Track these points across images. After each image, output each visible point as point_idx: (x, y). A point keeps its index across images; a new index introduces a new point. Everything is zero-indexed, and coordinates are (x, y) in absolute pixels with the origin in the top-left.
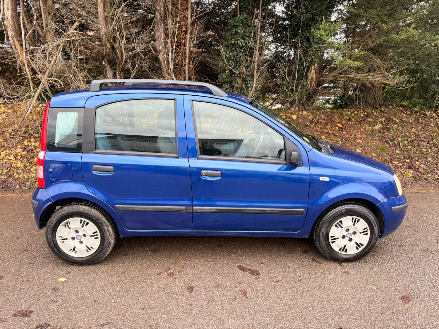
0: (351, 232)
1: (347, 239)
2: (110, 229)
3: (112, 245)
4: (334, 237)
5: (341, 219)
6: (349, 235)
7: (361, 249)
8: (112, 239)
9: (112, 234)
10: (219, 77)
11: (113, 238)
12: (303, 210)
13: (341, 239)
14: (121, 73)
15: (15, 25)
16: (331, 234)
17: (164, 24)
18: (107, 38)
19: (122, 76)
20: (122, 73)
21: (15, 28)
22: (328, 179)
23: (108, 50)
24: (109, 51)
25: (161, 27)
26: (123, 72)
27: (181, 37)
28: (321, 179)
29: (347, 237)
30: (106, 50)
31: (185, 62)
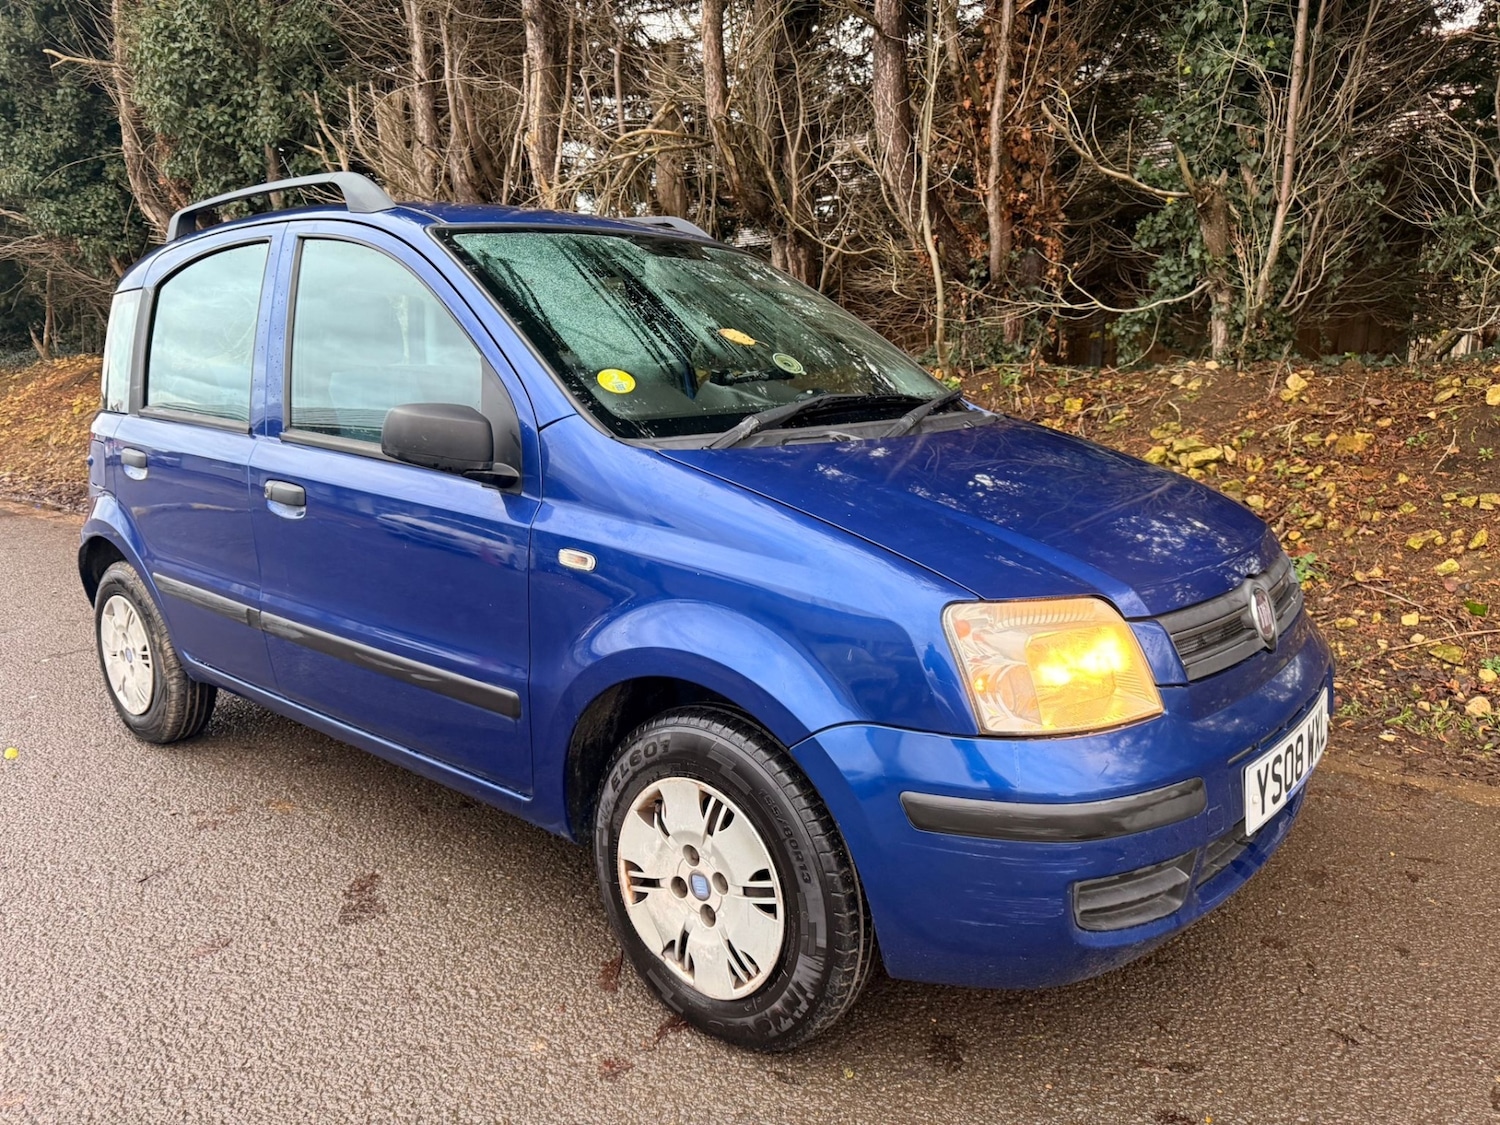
0: (708, 868)
1: (692, 902)
2: (166, 646)
3: (175, 696)
4: (640, 870)
5: (661, 785)
6: (699, 884)
7: (749, 987)
8: (171, 679)
9: (172, 661)
10: (1138, 226)
11: (174, 674)
12: (512, 694)
13: (666, 891)
14: (796, 252)
15: (544, 143)
16: (625, 852)
17: (895, 55)
18: (724, 136)
19: (802, 260)
20: (801, 249)
21: (545, 150)
22: (589, 563)
23: (735, 177)
24: (741, 178)
25: (885, 64)
26: (805, 248)
27: (982, 92)
28: (568, 558)
29: (693, 891)
30: (730, 177)
31: (985, 181)
